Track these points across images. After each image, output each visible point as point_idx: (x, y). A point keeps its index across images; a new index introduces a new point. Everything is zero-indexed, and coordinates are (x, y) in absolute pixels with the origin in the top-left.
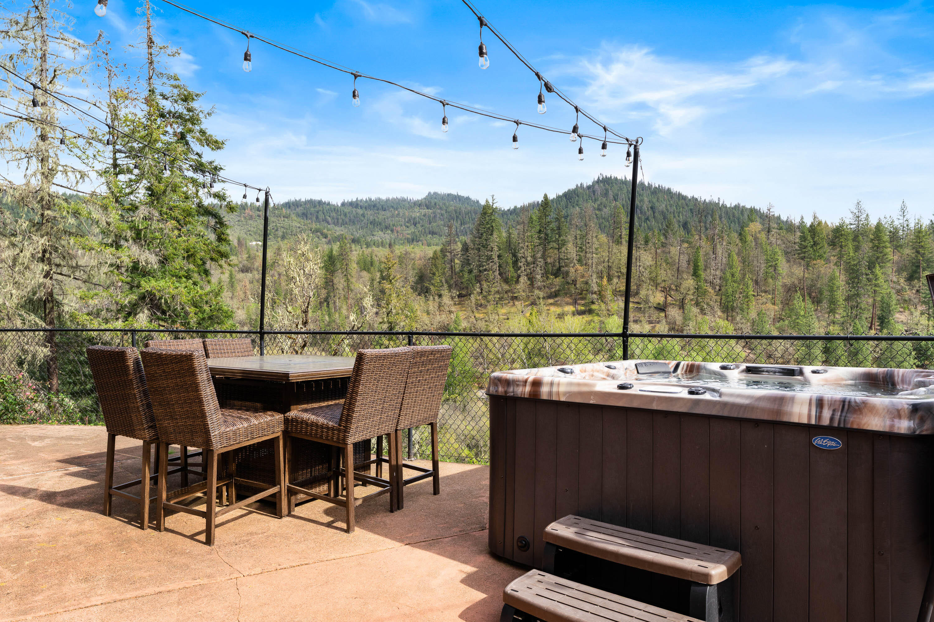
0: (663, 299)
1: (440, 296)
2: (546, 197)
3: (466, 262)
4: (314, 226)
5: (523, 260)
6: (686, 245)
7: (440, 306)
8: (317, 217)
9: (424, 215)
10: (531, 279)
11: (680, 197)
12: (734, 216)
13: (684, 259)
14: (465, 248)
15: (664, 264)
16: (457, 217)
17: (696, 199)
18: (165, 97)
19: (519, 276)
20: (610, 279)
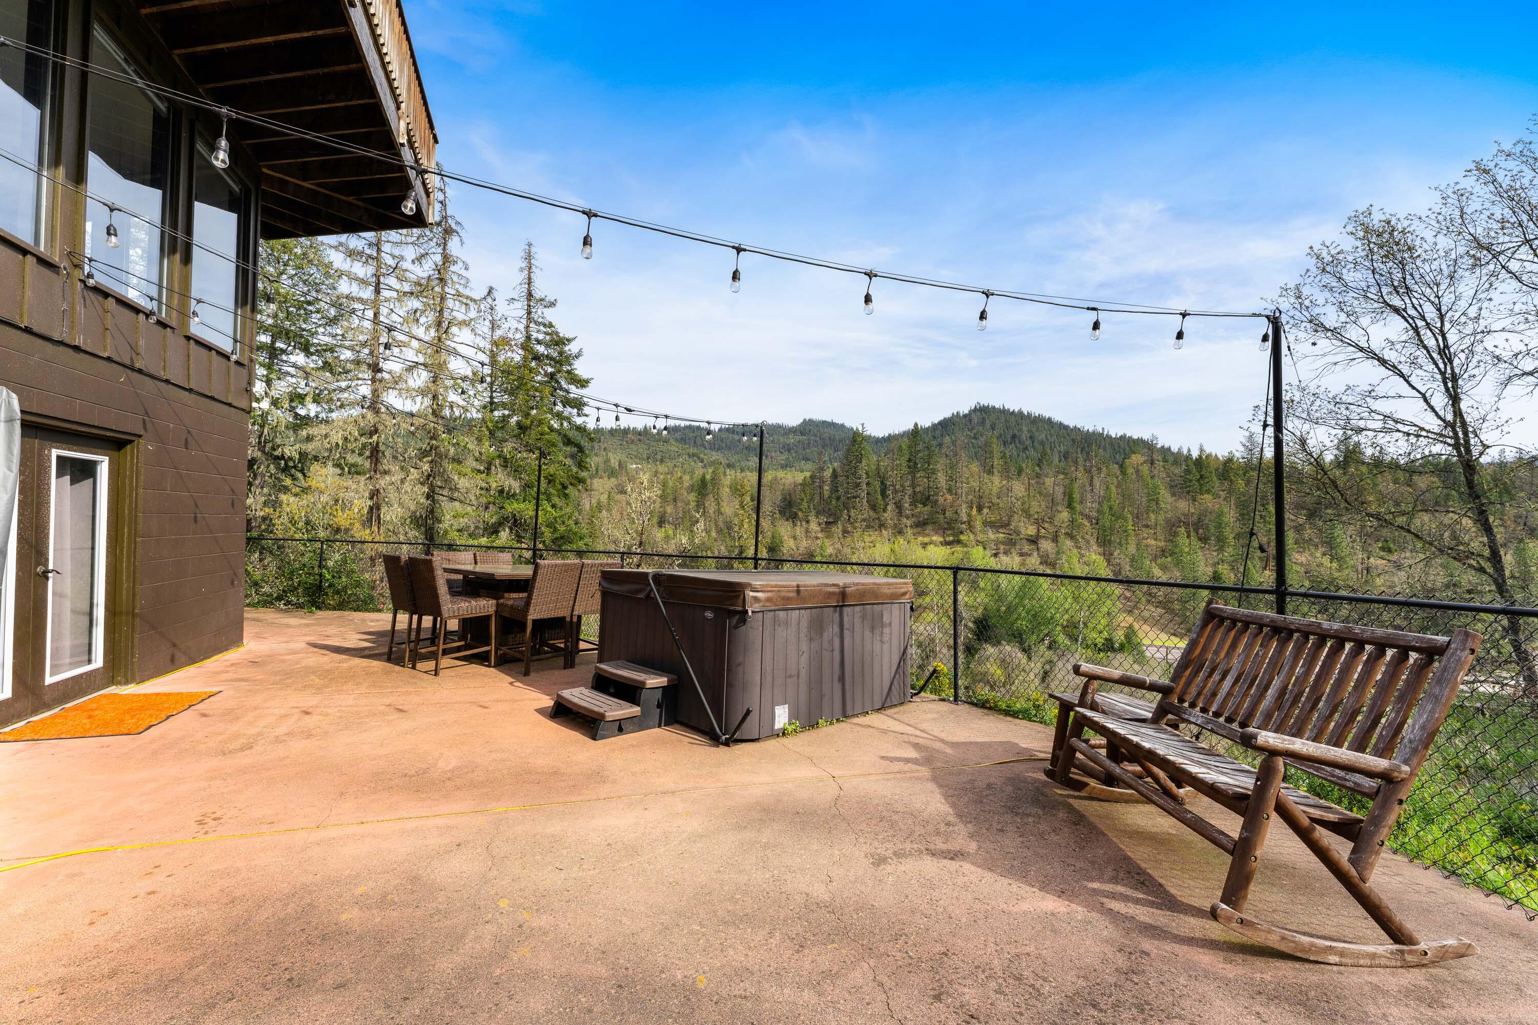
0: (1035, 531)
1: (808, 522)
2: (916, 424)
3: (834, 489)
4: (691, 451)
5: (892, 488)
6: (1062, 476)
7: (807, 531)
8: (695, 442)
9: (799, 442)
10: (899, 506)
11: (1062, 426)
12: (1119, 447)
13: (1059, 491)
14: (835, 475)
15: (1038, 496)
16: (831, 444)
17: (1079, 429)
18: (539, 342)
19: (887, 504)
20: (980, 509)
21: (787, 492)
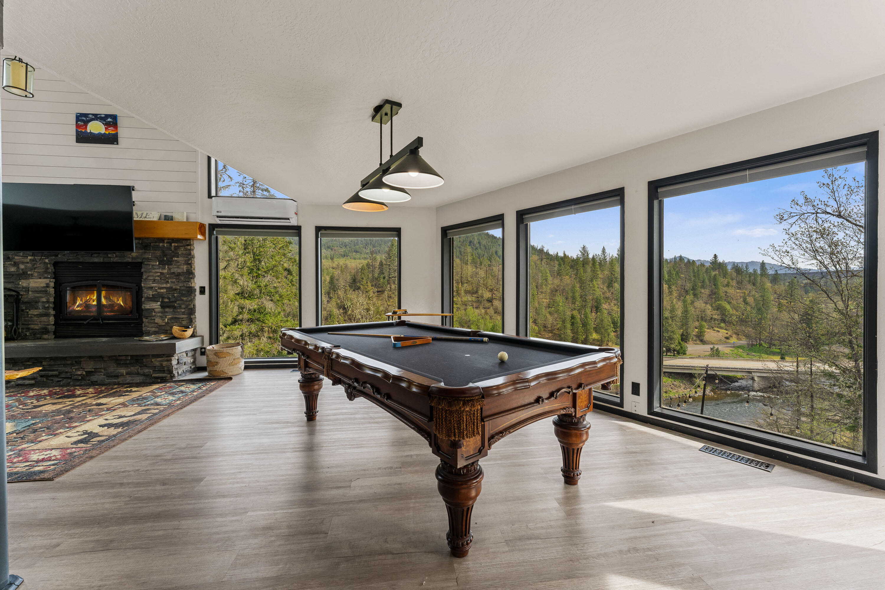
0: (491, 295)
3: (381, 272)
9: (351, 241)
13: (500, 274)
14: (381, 264)
15: (490, 276)
20: (462, 284)
21: (353, 274)
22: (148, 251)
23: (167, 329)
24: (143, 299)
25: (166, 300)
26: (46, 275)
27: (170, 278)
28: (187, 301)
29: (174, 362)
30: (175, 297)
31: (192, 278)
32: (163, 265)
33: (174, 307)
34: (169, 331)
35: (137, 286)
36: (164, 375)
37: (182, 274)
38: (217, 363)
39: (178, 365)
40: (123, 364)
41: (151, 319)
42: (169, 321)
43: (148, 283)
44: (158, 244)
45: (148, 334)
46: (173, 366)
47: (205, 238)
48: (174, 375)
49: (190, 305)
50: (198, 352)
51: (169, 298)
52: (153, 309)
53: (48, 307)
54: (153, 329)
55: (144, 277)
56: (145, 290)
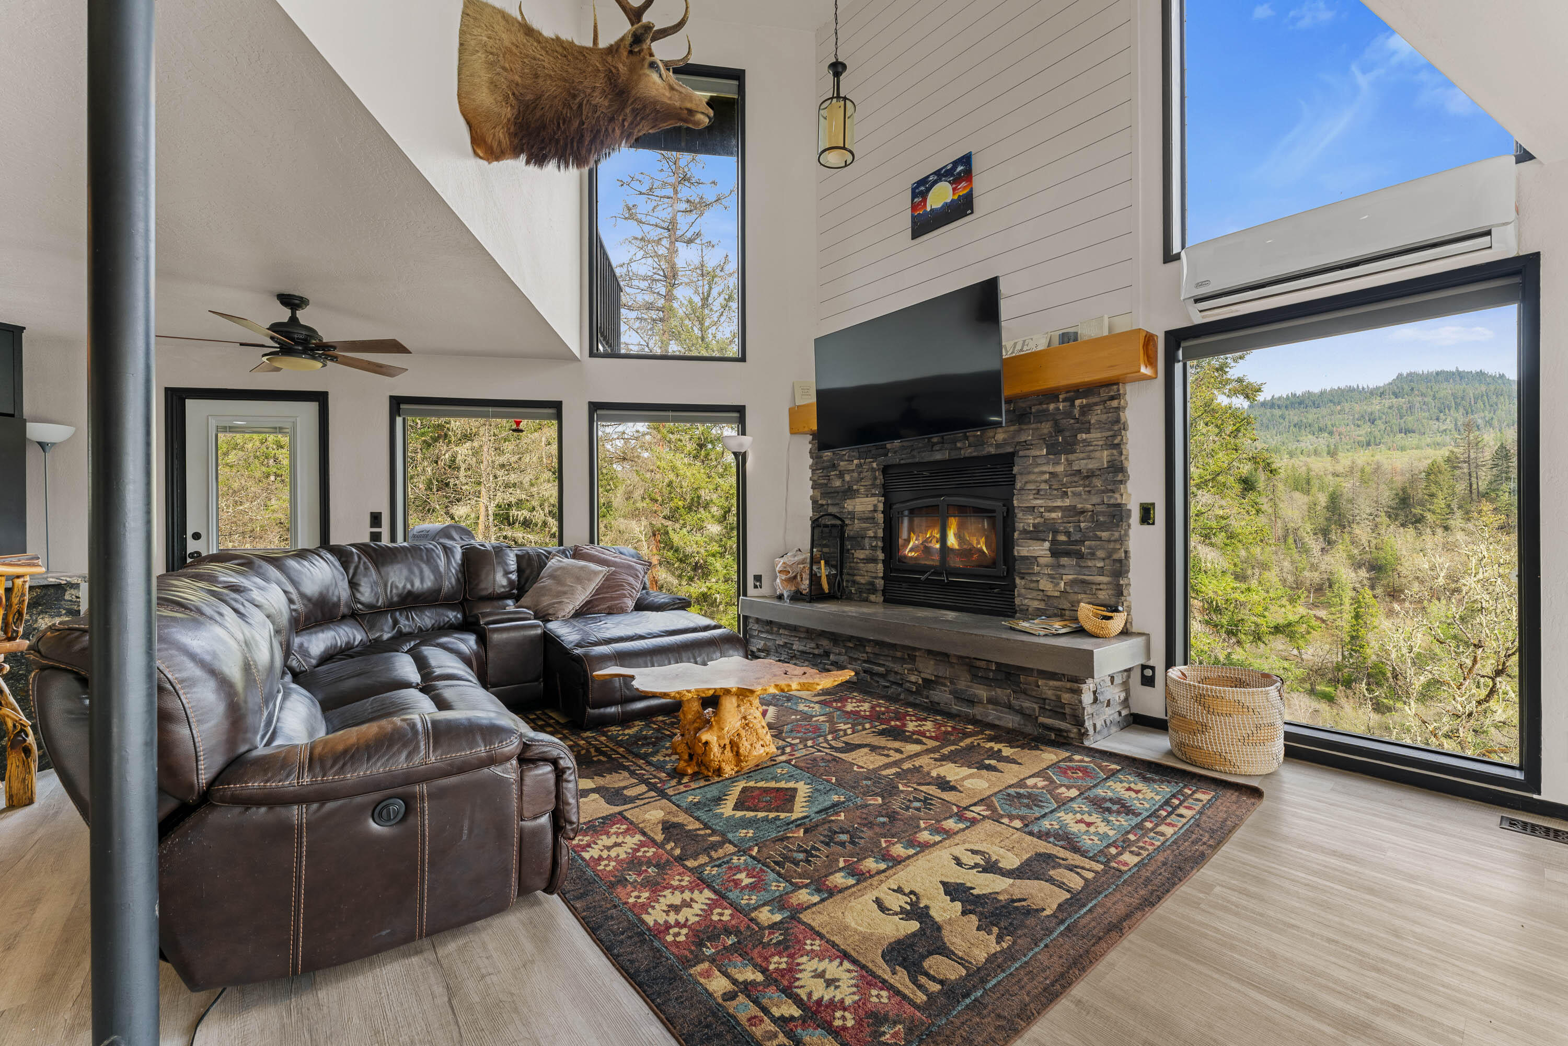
9: (1390, 408)
14: (1502, 455)
21: (1399, 485)
22: (1025, 427)
23: (1065, 607)
24: (1016, 535)
25: (1062, 538)
26: (873, 491)
27: (1073, 484)
28: (1109, 541)
29: (1087, 698)
30: (1081, 530)
31: (1121, 482)
32: (1055, 454)
33: (1080, 556)
34: (1067, 612)
35: (1004, 505)
36: (1063, 725)
37: (1098, 473)
38: (1204, 728)
39: (1095, 706)
40: (982, 677)
41: (1032, 581)
42: (1068, 589)
43: (1024, 497)
44: (1045, 406)
45: (1028, 615)
46: (1084, 709)
47: (1156, 373)
48: (1087, 731)
49: (1115, 550)
50: (1136, 677)
51: (1068, 534)
52: (1036, 558)
53: (876, 546)
54: (1036, 604)
55: (1018, 485)
56: (1020, 515)
